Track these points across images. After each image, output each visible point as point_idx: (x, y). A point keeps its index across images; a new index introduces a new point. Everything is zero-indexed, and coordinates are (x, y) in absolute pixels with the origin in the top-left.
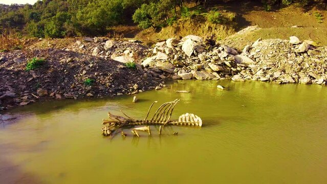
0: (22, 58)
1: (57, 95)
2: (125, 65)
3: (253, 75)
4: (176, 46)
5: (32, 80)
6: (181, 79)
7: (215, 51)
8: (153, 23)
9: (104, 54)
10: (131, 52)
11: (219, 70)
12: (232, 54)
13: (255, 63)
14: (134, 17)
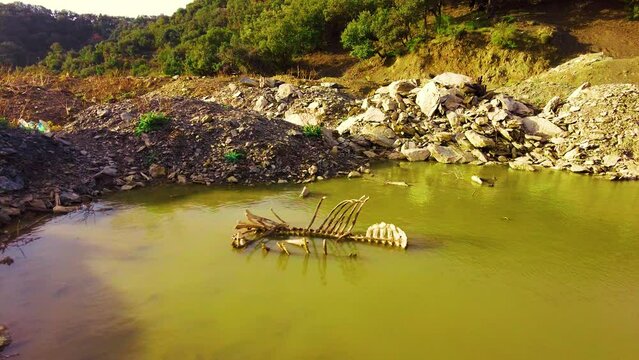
0: (134, 113)
1: (179, 177)
2: (302, 131)
3: (557, 158)
4: (405, 97)
5: (144, 150)
6: (405, 159)
7: (483, 107)
8: (381, 48)
9: (274, 108)
10: (321, 106)
11: (484, 145)
12: (518, 115)
13: (565, 134)
14: (344, 37)
